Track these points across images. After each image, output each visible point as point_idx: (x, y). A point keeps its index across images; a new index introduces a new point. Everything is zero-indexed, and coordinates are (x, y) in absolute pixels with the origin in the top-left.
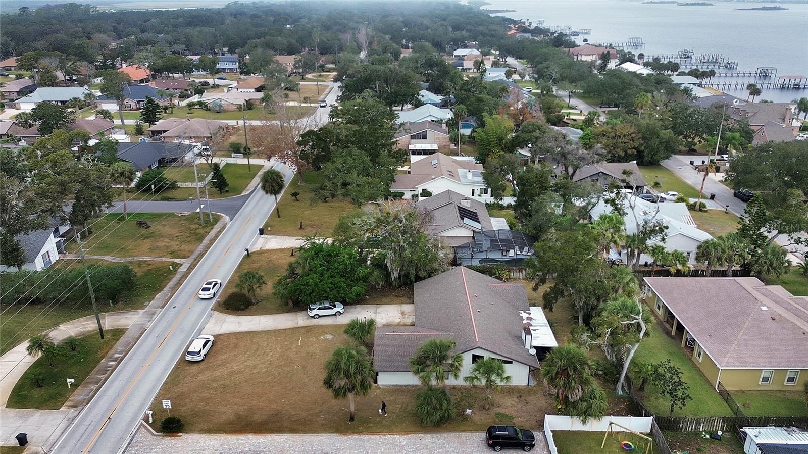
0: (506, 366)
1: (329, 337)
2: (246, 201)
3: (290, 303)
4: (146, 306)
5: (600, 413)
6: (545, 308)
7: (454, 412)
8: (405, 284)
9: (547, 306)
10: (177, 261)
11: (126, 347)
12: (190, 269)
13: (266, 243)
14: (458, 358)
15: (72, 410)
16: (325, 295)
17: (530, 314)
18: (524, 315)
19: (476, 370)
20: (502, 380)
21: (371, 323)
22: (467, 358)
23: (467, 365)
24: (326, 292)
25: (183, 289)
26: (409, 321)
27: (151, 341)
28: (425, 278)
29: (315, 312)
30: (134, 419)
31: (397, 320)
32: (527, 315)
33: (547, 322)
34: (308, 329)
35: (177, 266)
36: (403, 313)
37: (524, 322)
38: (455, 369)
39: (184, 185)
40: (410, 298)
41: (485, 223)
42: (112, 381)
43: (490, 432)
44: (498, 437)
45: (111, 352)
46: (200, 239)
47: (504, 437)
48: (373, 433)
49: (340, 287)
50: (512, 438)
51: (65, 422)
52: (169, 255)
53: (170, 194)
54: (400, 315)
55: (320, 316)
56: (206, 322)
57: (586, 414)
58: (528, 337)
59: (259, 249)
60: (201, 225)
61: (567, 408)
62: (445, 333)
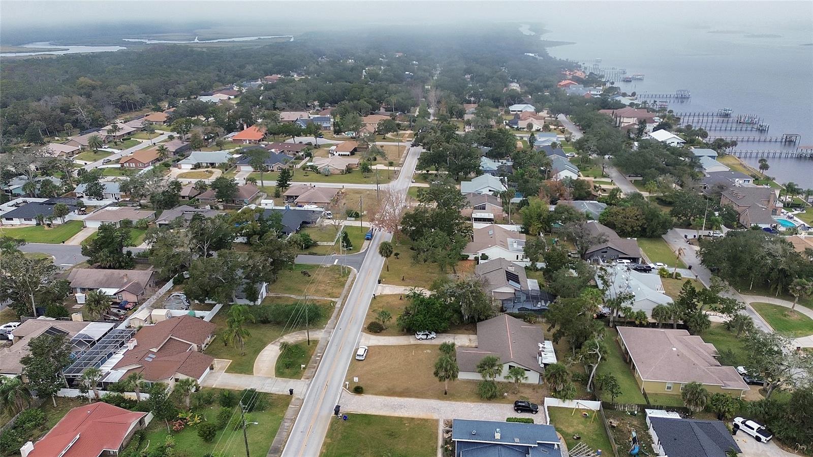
0: (526, 372)
1: (428, 351)
2: (364, 258)
3: (405, 330)
4: (325, 327)
5: (572, 398)
6: (553, 342)
7: (498, 394)
8: (471, 322)
9: (555, 340)
10: (333, 300)
11: (322, 350)
12: (342, 305)
13: (383, 289)
14: (501, 366)
15: (307, 380)
16: (427, 327)
17: (544, 345)
18: (541, 345)
19: (510, 373)
20: (523, 379)
21: (453, 345)
22: (506, 368)
23: (505, 369)
24: (427, 326)
25: (342, 317)
26: (474, 345)
27: (334, 348)
28: (483, 320)
29: (420, 336)
30: (339, 386)
31: (467, 344)
32: (543, 346)
33: (553, 350)
34: (417, 346)
35: (335, 303)
36: (470, 340)
37: (540, 349)
38: (499, 372)
39: (322, 244)
40: (474, 331)
41: (523, 283)
42: (322, 368)
43: (516, 403)
44: (520, 406)
45: (315, 353)
46: (343, 285)
47: (523, 406)
48: (457, 401)
49: (435, 323)
50: (527, 407)
51: (306, 387)
52: (327, 296)
53: (314, 250)
54: (469, 341)
55: (423, 339)
56: (360, 339)
57: (564, 397)
58: (540, 357)
59: (379, 294)
60: (340, 275)
61: (556, 394)
62: (494, 353)
